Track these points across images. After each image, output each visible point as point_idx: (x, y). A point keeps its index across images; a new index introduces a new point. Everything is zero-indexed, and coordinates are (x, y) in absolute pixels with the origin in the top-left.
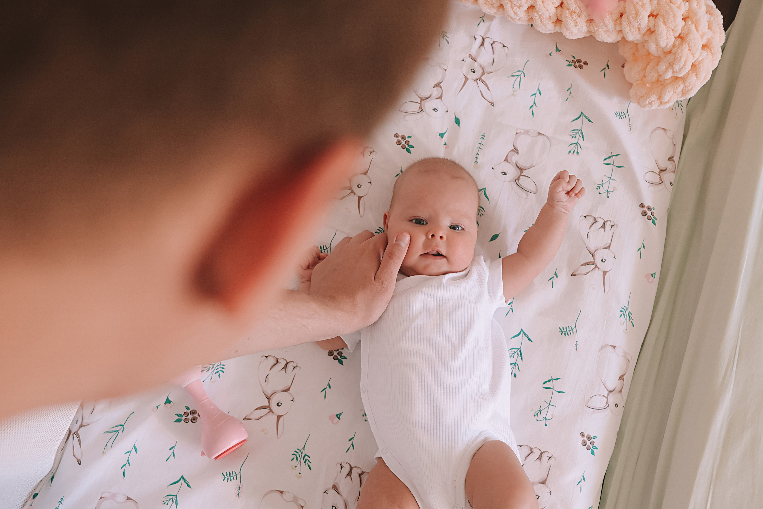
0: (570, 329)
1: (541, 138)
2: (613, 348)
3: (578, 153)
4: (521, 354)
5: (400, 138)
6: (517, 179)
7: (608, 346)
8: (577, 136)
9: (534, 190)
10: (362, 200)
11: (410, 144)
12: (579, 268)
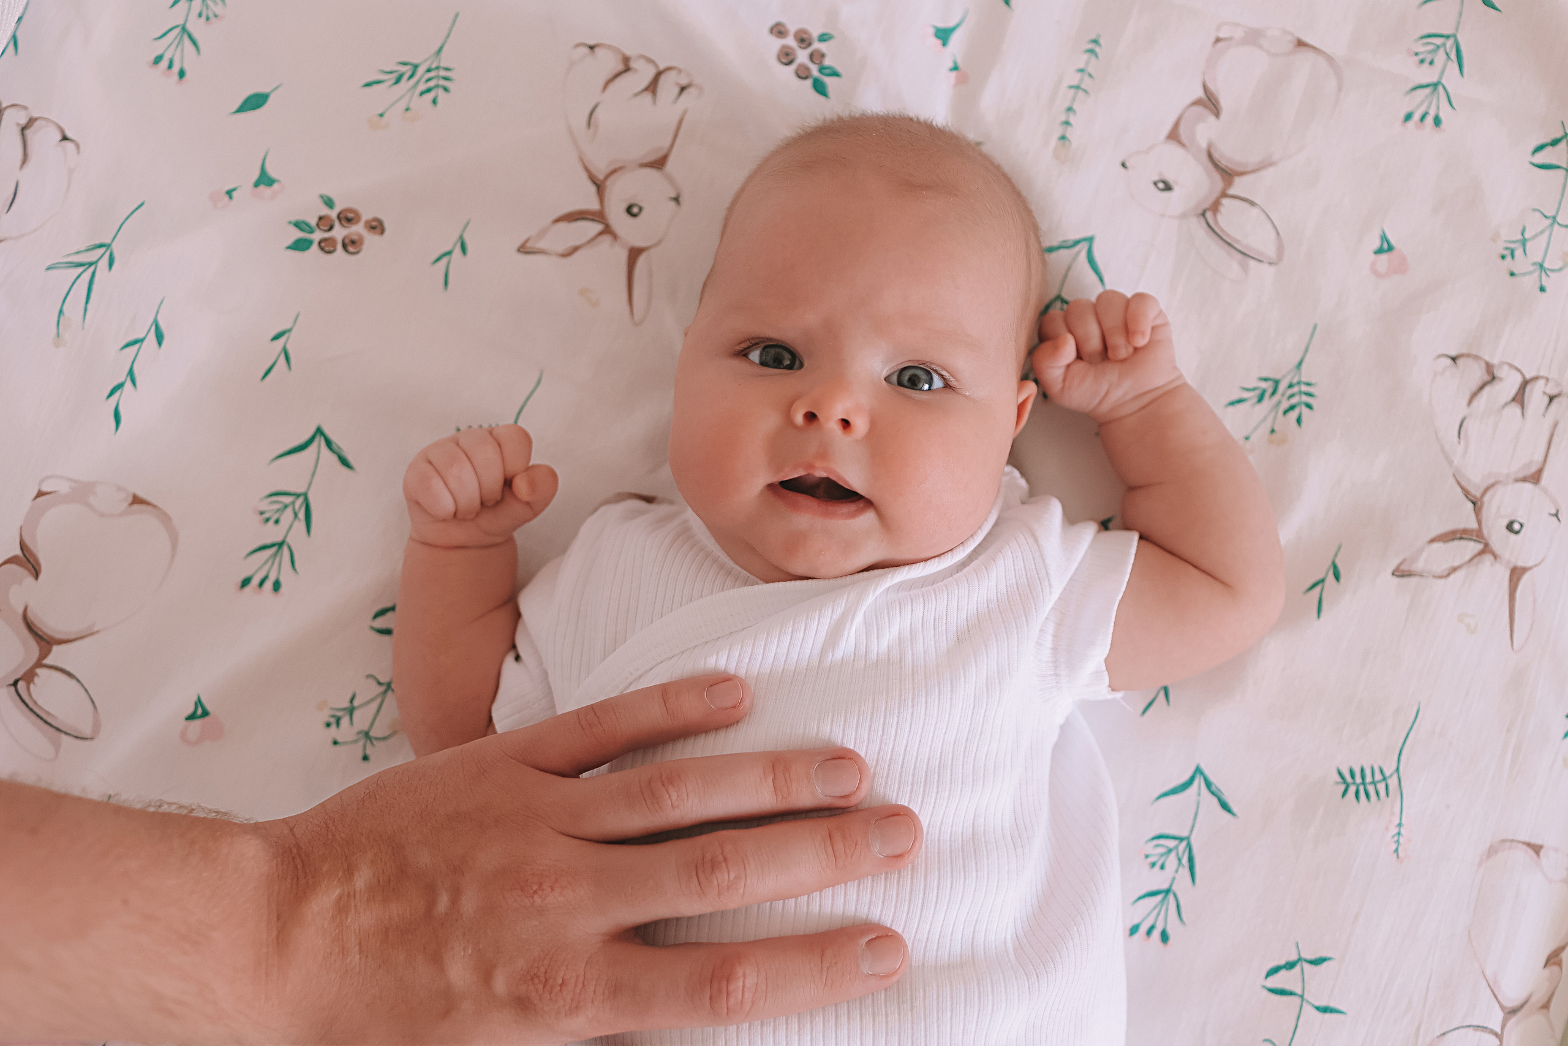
0: (1378, 777)
1: (1305, 62)
2: (1531, 852)
3: (1437, 121)
4: (1191, 860)
5: (790, 41)
6: (1209, 209)
7: (1514, 844)
8: (1440, 57)
9: (1270, 251)
10: (642, 262)
11: (827, 62)
12: (1420, 551)
